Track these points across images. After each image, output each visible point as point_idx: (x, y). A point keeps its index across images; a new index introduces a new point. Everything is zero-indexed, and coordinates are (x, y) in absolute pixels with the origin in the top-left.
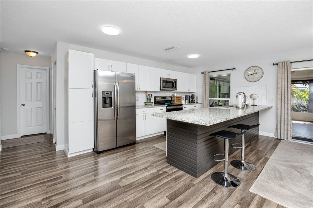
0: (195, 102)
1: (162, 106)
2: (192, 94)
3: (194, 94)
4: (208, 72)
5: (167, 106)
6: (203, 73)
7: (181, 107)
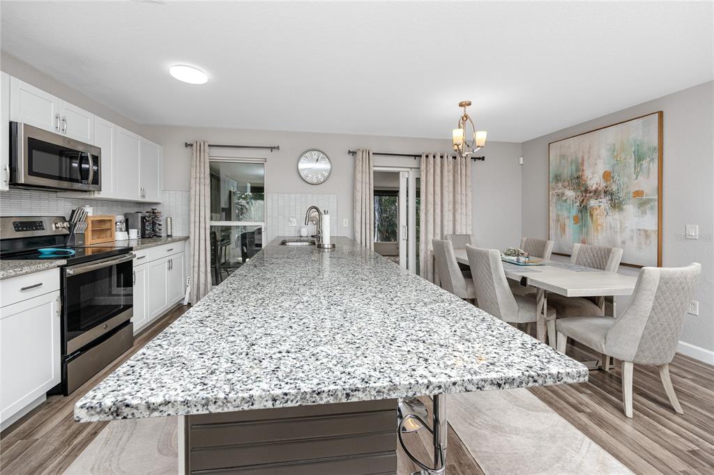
0: (163, 234)
1: (34, 268)
2: (149, 209)
3: (159, 209)
4: (206, 145)
5: (64, 262)
6: (191, 145)
7: (126, 257)
